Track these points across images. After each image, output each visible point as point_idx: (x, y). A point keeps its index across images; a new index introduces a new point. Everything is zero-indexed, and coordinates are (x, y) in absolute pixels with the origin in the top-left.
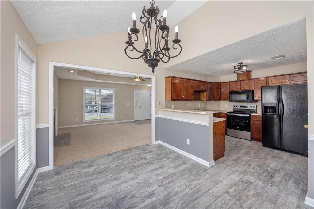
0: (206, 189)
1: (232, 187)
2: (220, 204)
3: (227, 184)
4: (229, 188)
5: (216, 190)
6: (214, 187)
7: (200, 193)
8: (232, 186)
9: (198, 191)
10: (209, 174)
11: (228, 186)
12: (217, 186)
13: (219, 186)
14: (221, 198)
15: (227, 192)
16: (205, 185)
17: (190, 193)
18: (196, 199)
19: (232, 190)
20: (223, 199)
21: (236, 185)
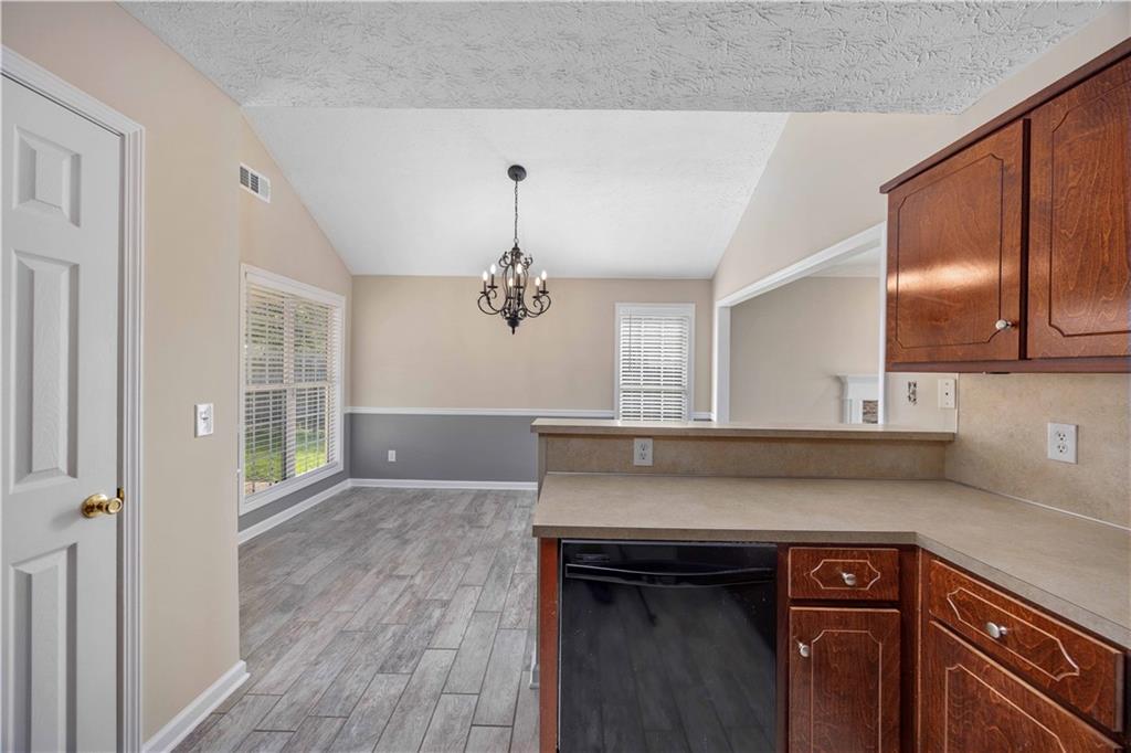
0: (489, 588)
1: (438, 622)
2: (451, 580)
3: (451, 623)
4: (443, 616)
5: (471, 596)
6: (478, 601)
7: (494, 576)
8: (439, 624)
9: (499, 577)
10: (514, 628)
11: (448, 618)
12: (473, 606)
13: (467, 611)
14: (453, 588)
15: (445, 604)
16: (499, 594)
17: (511, 569)
18: (493, 567)
19: (437, 613)
20: (448, 589)
21: (429, 632)
